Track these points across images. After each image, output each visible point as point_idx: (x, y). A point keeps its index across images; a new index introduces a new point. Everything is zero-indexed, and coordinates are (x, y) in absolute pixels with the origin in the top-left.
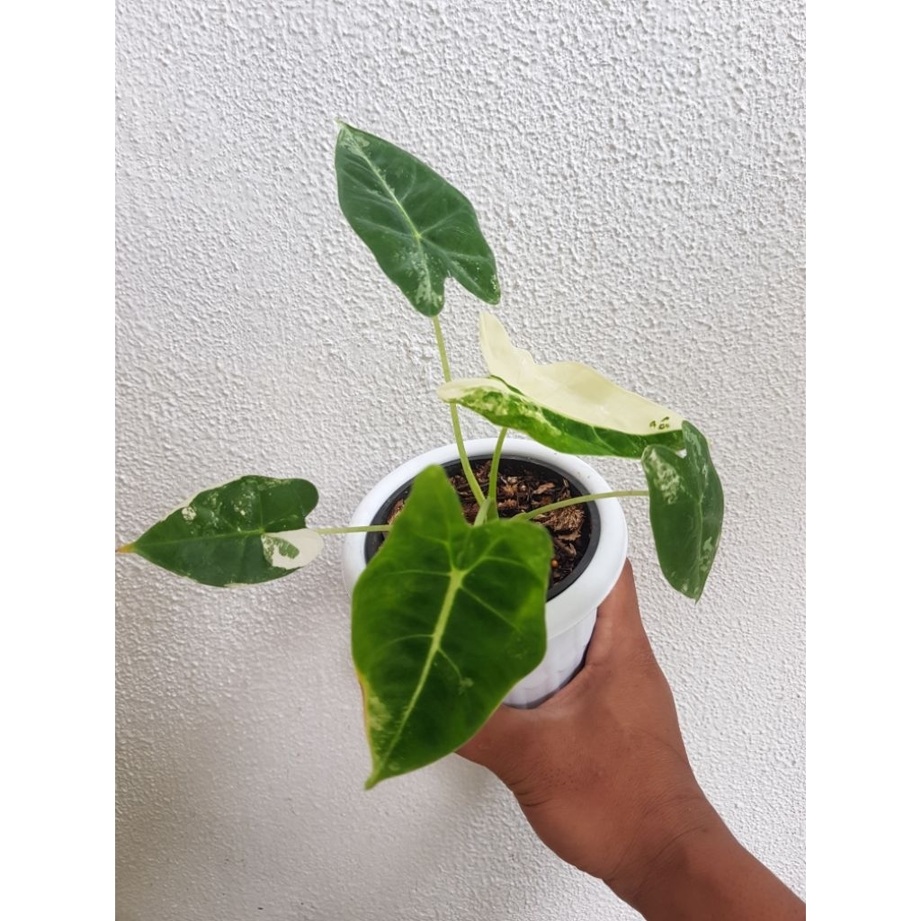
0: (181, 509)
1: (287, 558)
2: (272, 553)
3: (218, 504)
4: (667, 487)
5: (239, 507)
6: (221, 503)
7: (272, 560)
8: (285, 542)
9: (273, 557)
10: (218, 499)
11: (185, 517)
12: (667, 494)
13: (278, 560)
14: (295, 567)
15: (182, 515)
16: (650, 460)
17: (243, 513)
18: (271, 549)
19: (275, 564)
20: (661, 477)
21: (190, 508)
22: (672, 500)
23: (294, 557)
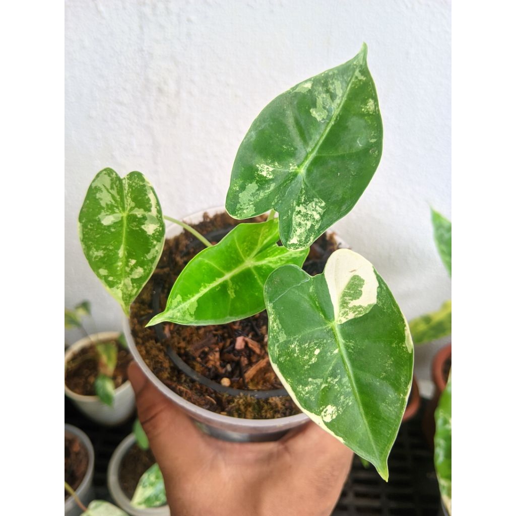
0: (326, 423)
1: (364, 289)
2: (360, 307)
3: (312, 384)
4: (314, 213)
5: (311, 358)
6: (310, 379)
7: (369, 305)
8: (344, 295)
9: (365, 305)
10: (306, 384)
11: (334, 417)
12: (320, 210)
13: (369, 298)
14: (375, 276)
15: (333, 420)
16: (300, 241)
17: (317, 352)
18: (355, 309)
19: (374, 301)
20: (309, 224)
21: (323, 414)
22: (321, 202)
23: (363, 281)
